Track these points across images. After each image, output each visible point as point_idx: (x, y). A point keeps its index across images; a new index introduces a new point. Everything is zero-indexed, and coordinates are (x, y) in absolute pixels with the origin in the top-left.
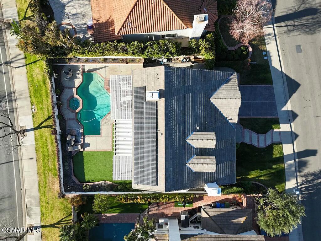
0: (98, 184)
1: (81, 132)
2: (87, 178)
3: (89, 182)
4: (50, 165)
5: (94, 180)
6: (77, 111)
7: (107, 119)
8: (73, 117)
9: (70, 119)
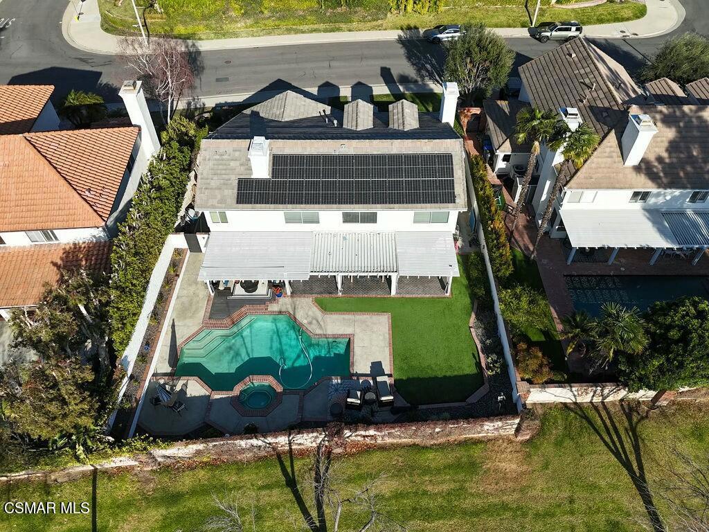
0: (482, 342)
1: (339, 381)
2: (469, 369)
3: (478, 364)
4: (445, 487)
5: (473, 354)
6: (279, 389)
7: (310, 323)
8: (296, 398)
9: (301, 409)
